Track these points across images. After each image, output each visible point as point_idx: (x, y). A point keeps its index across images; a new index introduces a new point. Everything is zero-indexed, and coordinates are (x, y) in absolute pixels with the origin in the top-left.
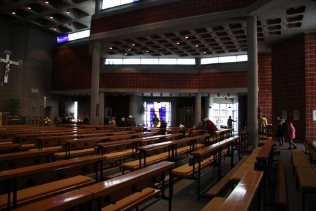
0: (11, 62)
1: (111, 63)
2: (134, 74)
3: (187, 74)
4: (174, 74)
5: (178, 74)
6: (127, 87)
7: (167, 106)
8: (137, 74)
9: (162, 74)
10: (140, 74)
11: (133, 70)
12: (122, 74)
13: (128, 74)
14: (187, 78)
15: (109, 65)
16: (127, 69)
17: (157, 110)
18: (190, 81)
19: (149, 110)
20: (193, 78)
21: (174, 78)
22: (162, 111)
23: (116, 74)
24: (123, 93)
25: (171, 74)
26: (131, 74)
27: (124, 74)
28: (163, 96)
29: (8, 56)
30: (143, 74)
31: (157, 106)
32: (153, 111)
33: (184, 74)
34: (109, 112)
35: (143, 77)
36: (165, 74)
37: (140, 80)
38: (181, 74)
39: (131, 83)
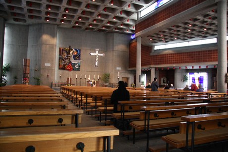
0: (99, 54)
1: (158, 49)
2: (171, 54)
3: (209, 51)
4: (199, 52)
5: (201, 52)
6: (167, 63)
7: (205, 75)
8: (173, 54)
9: (190, 52)
10: (175, 54)
11: (170, 52)
12: (164, 55)
13: (168, 54)
14: (209, 54)
15: (157, 50)
16: (167, 52)
17: (197, 79)
18: (211, 56)
19: (191, 79)
20: (214, 53)
21: (199, 54)
22: (201, 80)
23: (160, 55)
24: (168, 68)
25: (197, 52)
26: (169, 54)
27: (165, 55)
28: (194, 68)
29: (97, 52)
30: (177, 54)
31: (197, 76)
32: (194, 80)
33: (206, 51)
34: (164, 80)
35: (177, 56)
36: (192, 52)
37: (175, 58)
38: (204, 51)
39: (169, 61)
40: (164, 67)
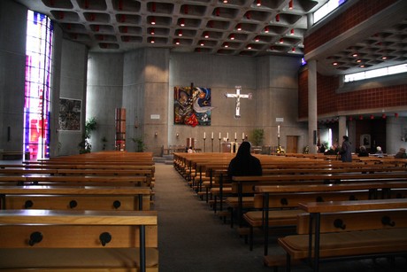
0: (241, 96)
1: (352, 80)
2: (377, 89)
6: (370, 107)
8: (381, 89)
10: (385, 88)
11: (375, 85)
13: (370, 90)
16: (368, 85)
23: (355, 92)
24: (371, 115)
26: (373, 89)
27: (366, 90)
29: (238, 91)
30: (390, 87)
34: (365, 139)
35: (389, 92)
37: (385, 97)
39: (374, 102)
40: (363, 115)
